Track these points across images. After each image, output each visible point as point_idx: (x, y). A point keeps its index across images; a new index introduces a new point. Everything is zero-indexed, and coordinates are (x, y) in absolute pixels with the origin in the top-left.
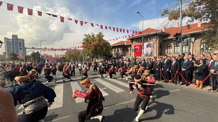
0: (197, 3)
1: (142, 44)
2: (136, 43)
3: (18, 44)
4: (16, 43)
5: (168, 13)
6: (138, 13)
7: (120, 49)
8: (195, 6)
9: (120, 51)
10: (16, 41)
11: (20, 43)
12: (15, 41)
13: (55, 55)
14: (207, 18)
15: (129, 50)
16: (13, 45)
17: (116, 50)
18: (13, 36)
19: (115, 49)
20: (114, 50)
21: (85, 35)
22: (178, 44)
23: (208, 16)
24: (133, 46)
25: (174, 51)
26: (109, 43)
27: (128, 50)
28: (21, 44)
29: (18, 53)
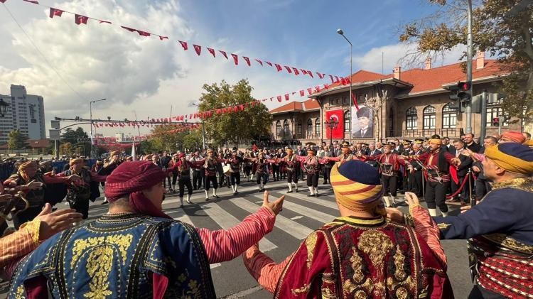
0: (488, 13)
1: (345, 109)
2: (331, 106)
3: (28, 109)
4: (22, 105)
5: (416, 35)
6: (341, 33)
7: (292, 122)
8: (484, 18)
9: (290, 126)
10: (21, 101)
11: (32, 107)
12: (17, 101)
13: (123, 136)
14: (507, 47)
15: (314, 125)
16: (14, 112)
17: (282, 124)
18: (13, 87)
19: (278, 121)
20: (275, 122)
21: (205, 86)
22: (462, 109)
23: (509, 42)
24: (324, 114)
25: (422, 126)
26: (264, 107)
27: (311, 124)
28: (35, 109)
29: (27, 132)
